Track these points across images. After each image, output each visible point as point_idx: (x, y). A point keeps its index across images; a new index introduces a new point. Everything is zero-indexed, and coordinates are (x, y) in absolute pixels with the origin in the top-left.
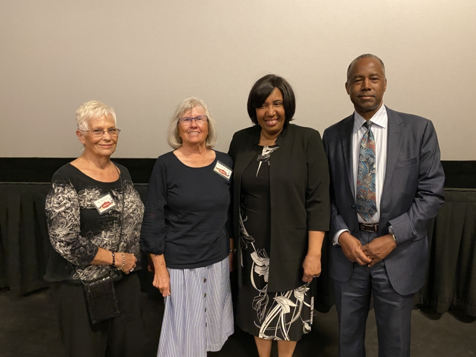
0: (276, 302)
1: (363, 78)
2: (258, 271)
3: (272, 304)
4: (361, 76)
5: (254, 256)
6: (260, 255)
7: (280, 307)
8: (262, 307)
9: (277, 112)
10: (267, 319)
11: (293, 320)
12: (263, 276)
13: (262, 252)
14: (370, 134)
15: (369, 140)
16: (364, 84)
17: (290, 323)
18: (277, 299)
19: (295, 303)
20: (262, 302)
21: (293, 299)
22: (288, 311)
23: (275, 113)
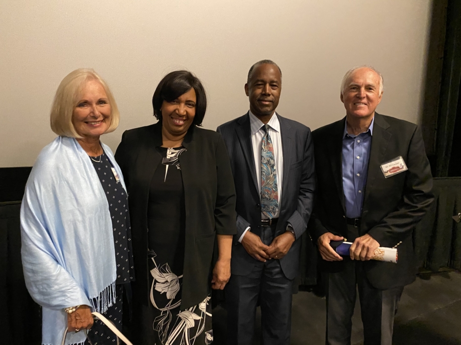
0: (180, 318)
1: (264, 83)
2: (159, 288)
3: (176, 321)
4: (262, 81)
5: (155, 273)
6: (162, 271)
7: (185, 322)
8: (165, 327)
9: (187, 112)
10: (170, 338)
11: (197, 335)
12: (165, 293)
13: (164, 267)
14: (268, 137)
15: (268, 143)
16: (265, 89)
17: (195, 337)
18: (181, 315)
19: (200, 316)
20: (165, 321)
21: (198, 312)
22: (193, 325)
23: (185, 113)
